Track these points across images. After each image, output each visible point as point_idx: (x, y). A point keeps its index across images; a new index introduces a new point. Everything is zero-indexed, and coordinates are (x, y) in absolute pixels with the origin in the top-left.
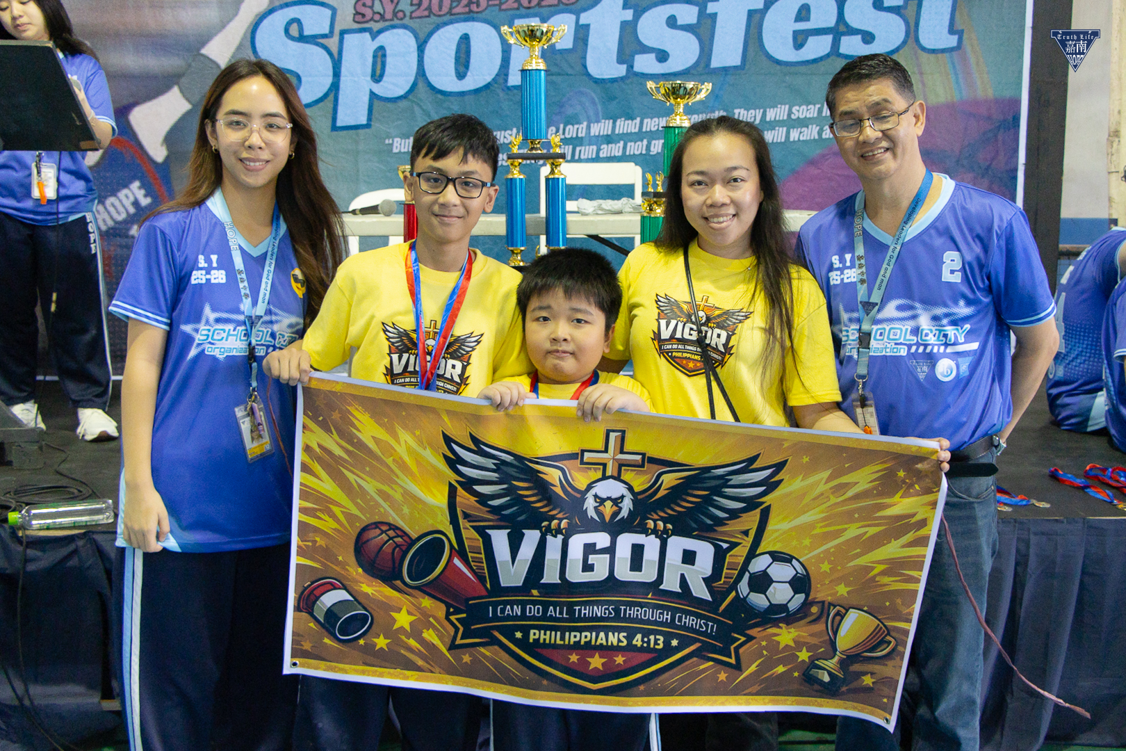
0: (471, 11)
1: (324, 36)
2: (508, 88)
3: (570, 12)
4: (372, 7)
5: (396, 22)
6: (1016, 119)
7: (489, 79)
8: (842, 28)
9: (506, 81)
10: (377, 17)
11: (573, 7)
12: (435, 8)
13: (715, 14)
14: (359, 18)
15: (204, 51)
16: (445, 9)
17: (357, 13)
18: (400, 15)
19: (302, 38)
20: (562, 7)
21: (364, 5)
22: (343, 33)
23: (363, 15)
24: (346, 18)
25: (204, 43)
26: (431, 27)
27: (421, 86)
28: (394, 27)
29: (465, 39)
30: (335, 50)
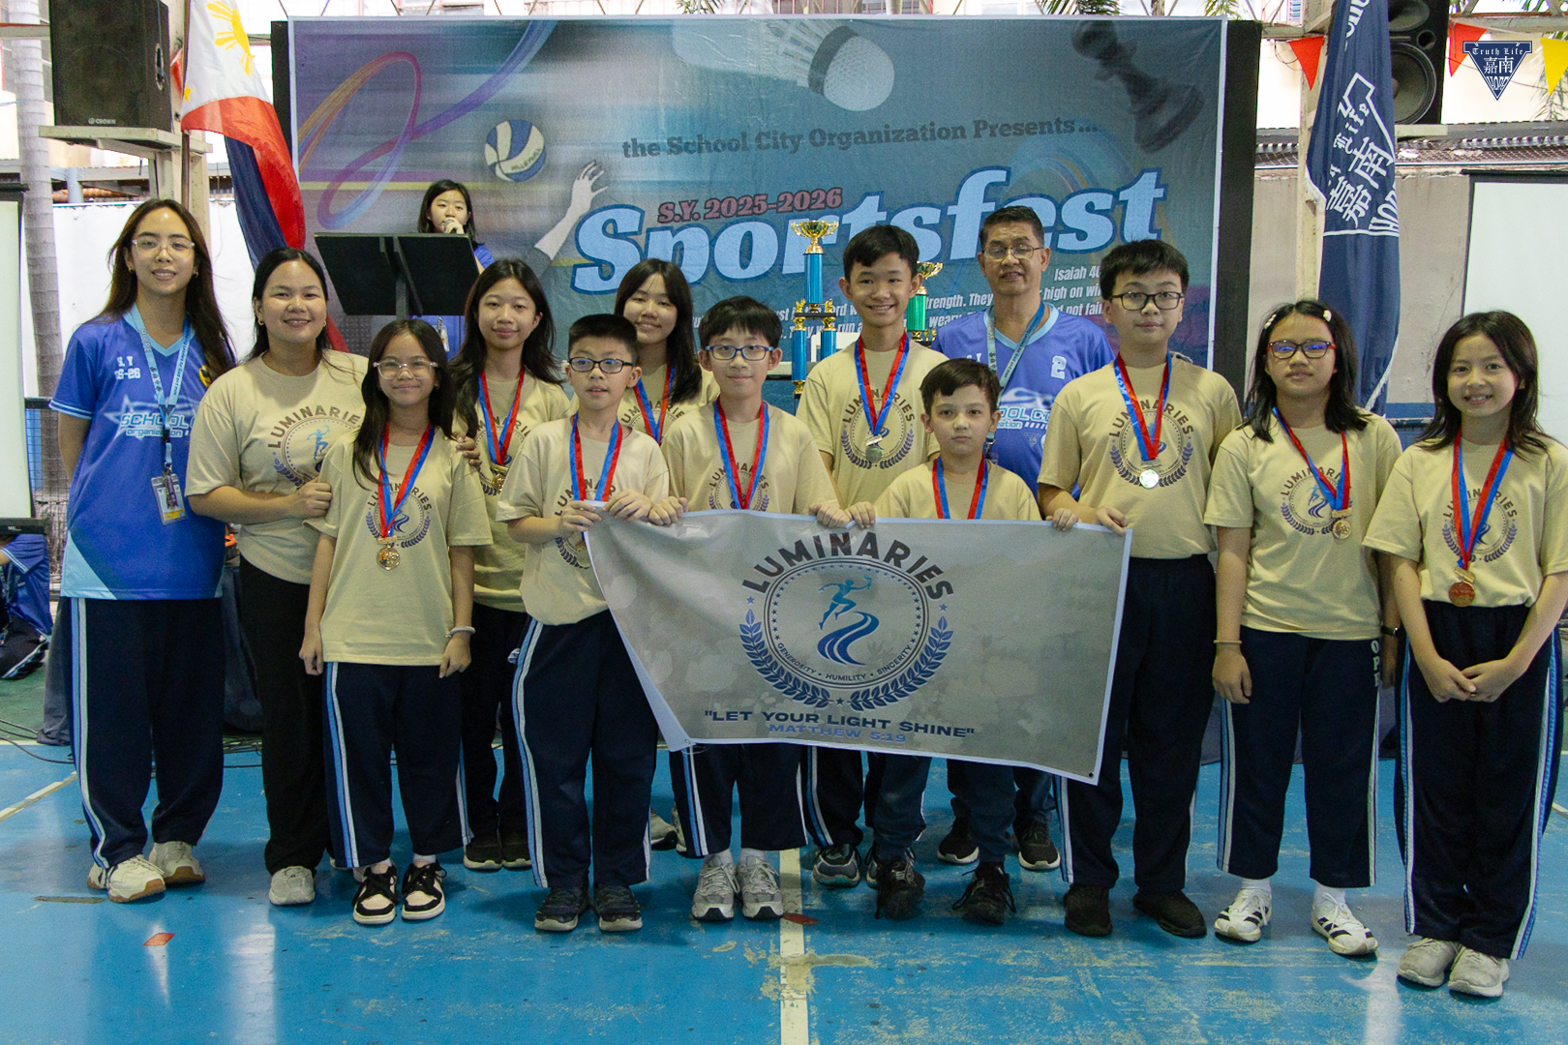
0: (754, 213)
1: (635, 233)
2: (784, 276)
3: (835, 214)
4: (673, 210)
5: (692, 222)
6: (1207, 302)
7: (767, 268)
8: (1060, 228)
9: (781, 270)
10: (677, 218)
11: (837, 210)
12: (724, 210)
13: (955, 216)
14: (662, 219)
15: (537, 246)
16: (732, 212)
17: (661, 215)
18: (696, 216)
19: (616, 235)
20: (828, 209)
21: (667, 208)
22: (649, 231)
23: (666, 217)
24: (652, 219)
25: (537, 240)
26: (720, 227)
27: (711, 273)
28: (690, 226)
29: (748, 236)
30: (642, 245)
